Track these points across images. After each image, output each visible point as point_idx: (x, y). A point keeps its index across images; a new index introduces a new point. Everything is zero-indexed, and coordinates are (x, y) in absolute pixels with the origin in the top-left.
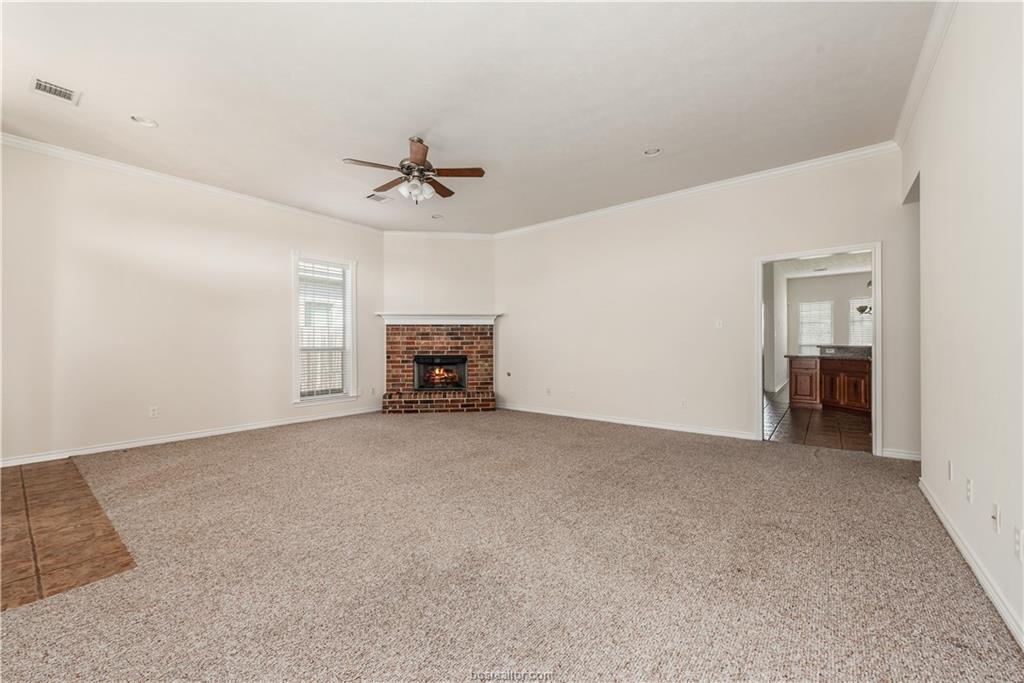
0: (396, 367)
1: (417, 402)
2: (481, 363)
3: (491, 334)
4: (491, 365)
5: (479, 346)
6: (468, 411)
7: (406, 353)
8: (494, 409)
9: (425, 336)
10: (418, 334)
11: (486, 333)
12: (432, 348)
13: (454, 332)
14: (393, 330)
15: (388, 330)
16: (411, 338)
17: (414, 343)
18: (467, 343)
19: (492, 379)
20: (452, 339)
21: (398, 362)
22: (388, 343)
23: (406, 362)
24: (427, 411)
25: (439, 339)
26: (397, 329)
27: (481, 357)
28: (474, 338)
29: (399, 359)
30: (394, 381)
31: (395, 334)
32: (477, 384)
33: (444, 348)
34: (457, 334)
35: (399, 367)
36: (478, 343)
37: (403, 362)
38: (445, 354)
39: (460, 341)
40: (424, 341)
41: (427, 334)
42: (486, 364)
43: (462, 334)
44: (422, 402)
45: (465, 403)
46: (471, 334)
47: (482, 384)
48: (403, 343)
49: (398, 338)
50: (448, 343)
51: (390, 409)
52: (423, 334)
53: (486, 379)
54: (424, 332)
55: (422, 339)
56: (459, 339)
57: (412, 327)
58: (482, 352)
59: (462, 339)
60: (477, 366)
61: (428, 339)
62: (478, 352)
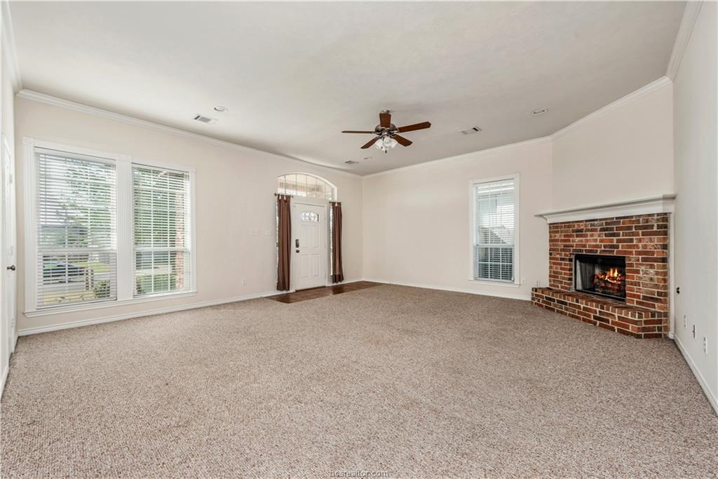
0: (556, 264)
2: (643, 268)
3: (666, 227)
5: (640, 245)
6: (600, 325)
7: (563, 250)
8: (658, 336)
9: (579, 232)
10: (573, 231)
11: (652, 226)
12: (585, 246)
13: (609, 227)
14: (554, 228)
15: (550, 228)
16: (568, 236)
17: (570, 241)
18: (624, 241)
20: (606, 235)
21: (558, 259)
22: (551, 241)
23: (564, 259)
25: (592, 236)
26: (557, 227)
27: (644, 260)
28: (633, 234)
29: (558, 256)
30: (555, 277)
31: (555, 232)
33: (597, 246)
34: (612, 229)
35: (559, 264)
36: (640, 240)
37: (561, 259)
38: (598, 254)
39: (615, 238)
40: (578, 239)
41: (581, 231)
42: (652, 271)
43: (618, 228)
45: (598, 315)
46: (630, 228)
47: (645, 298)
48: (561, 241)
49: (558, 236)
50: (602, 241)
52: (578, 231)
53: (652, 293)
54: (579, 229)
55: (577, 236)
56: (614, 235)
57: (568, 224)
58: (646, 253)
59: (618, 235)
60: (637, 272)
61: (581, 236)
62: (639, 253)
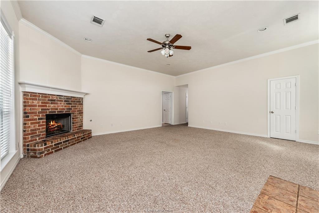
0: (34, 123)
1: (61, 143)
2: (79, 116)
3: (82, 102)
4: (82, 117)
5: (78, 108)
7: (41, 112)
8: (91, 137)
9: (53, 101)
10: (49, 100)
11: (80, 102)
12: (57, 109)
15: (24, 95)
16: (44, 103)
17: (46, 106)
18: (73, 106)
19: (82, 124)
20: (67, 104)
21: (36, 119)
22: (24, 106)
23: (41, 119)
24: (66, 147)
25: (61, 104)
26: (35, 96)
27: (79, 113)
28: (76, 104)
29: (36, 117)
30: (32, 134)
31: (33, 99)
32: (77, 127)
33: (64, 109)
34: (69, 101)
35: (36, 123)
36: (78, 106)
37: (39, 119)
38: (64, 112)
39: (70, 105)
40: (52, 105)
41: (54, 100)
43: (71, 101)
44: (64, 142)
46: (75, 102)
47: (79, 127)
48: (39, 106)
50: (65, 106)
51: (46, 152)
52: (52, 100)
54: (52, 99)
55: (51, 103)
56: (70, 104)
57: (45, 95)
58: (79, 111)
59: (72, 104)
60: (77, 118)
61: (54, 104)
